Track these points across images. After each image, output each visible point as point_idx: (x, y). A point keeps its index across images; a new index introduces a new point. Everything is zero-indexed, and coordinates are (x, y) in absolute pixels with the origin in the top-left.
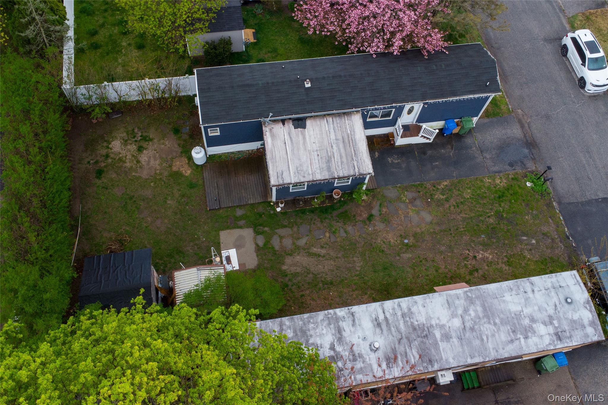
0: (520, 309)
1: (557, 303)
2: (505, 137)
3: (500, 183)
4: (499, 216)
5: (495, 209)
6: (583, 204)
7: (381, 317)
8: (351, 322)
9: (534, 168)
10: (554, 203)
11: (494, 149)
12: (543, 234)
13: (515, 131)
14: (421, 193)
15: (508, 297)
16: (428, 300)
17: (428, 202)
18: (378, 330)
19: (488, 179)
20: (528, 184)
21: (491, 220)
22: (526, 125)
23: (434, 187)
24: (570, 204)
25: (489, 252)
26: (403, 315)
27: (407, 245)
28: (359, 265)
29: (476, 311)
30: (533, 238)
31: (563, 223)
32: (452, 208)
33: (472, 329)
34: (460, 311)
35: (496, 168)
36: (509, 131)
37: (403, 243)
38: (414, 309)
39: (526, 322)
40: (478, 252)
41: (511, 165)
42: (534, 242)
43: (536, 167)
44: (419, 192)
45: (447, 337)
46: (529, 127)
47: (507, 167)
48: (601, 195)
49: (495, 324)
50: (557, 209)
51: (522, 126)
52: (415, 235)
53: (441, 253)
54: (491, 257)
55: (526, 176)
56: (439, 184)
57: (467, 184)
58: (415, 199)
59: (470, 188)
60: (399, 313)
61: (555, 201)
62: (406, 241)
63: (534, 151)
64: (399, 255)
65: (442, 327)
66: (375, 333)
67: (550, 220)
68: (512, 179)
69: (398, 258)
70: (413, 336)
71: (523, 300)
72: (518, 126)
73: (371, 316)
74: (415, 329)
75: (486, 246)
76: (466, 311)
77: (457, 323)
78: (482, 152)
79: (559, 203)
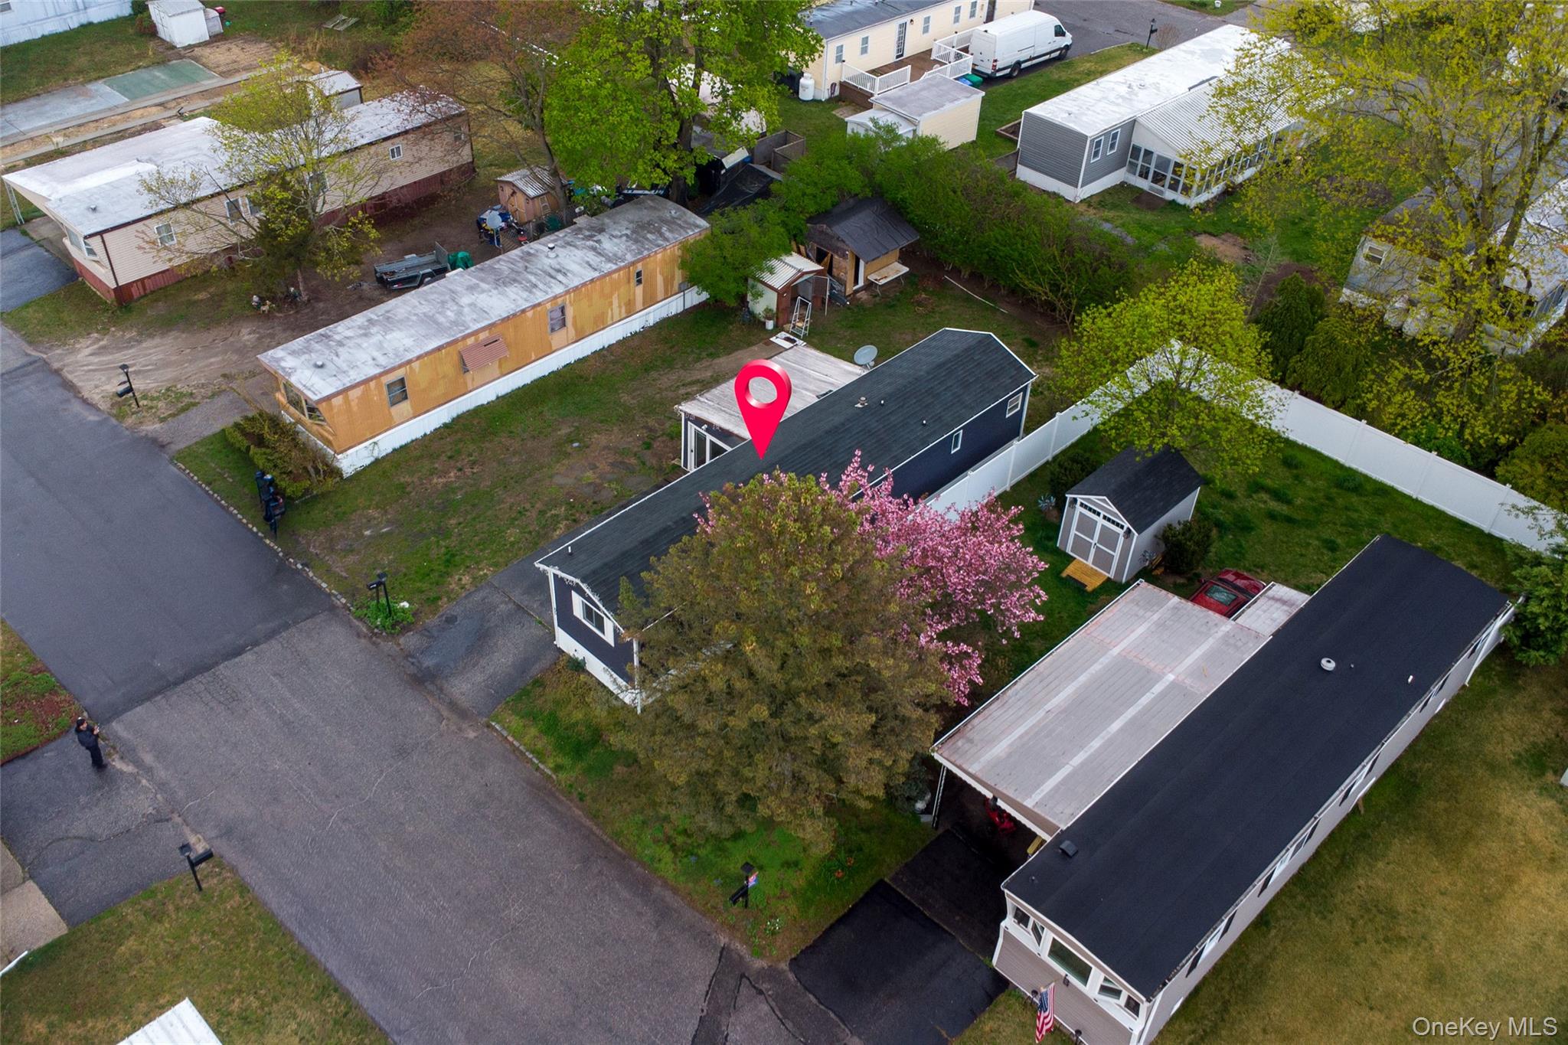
0: (387, 337)
1: (335, 358)
2: (483, 662)
3: (460, 580)
4: (442, 532)
5: (454, 539)
6: (286, 626)
7: (560, 277)
8: (592, 262)
9: (402, 640)
10: (344, 601)
11: (496, 626)
12: (352, 551)
13: (465, 687)
14: (590, 503)
15: (409, 342)
16: (513, 306)
17: (573, 496)
18: (558, 267)
19: (485, 574)
20: (406, 605)
21: (453, 522)
22: (445, 713)
23: (575, 521)
24: (313, 616)
25: (439, 486)
26: (535, 286)
27: (572, 442)
28: (625, 398)
29: (446, 317)
30: (370, 536)
31: (319, 581)
32: (528, 506)
33: (443, 303)
34: (466, 310)
35: (477, 597)
36: (479, 678)
37: (578, 441)
38: (525, 294)
39: (374, 330)
40: (457, 477)
41: (451, 620)
42: (367, 533)
43: (399, 645)
44: (595, 503)
45: (471, 289)
46: (438, 711)
47: (457, 611)
48: (248, 657)
49: (415, 315)
50: (335, 596)
51: (453, 706)
52: (567, 455)
53: (515, 453)
54: (435, 481)
55: (414, 614)
56: (567, 527)
57: (520, 549)
58: (595, 492)
59: (512, 544)
60: (541, 286)
61: (345, 604)
62: (576, 445)
63: (412, 670)
64: (577, 428)
65: (483, 291)
66: (559, 264)
67: (344, 574)
68: (440, 598)
69: (576, 424)
70: (513, 276)
71: (385, 345)
72: (464, 702)
73: (574, 275)
74: (515, 281)
75: (448, 488)
76: (460, 313)
77: (465, 300)
78: (519, 607)
79: (333, 608)
